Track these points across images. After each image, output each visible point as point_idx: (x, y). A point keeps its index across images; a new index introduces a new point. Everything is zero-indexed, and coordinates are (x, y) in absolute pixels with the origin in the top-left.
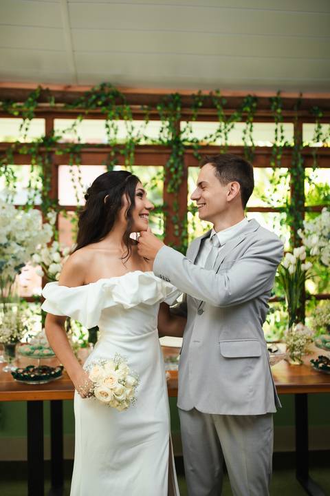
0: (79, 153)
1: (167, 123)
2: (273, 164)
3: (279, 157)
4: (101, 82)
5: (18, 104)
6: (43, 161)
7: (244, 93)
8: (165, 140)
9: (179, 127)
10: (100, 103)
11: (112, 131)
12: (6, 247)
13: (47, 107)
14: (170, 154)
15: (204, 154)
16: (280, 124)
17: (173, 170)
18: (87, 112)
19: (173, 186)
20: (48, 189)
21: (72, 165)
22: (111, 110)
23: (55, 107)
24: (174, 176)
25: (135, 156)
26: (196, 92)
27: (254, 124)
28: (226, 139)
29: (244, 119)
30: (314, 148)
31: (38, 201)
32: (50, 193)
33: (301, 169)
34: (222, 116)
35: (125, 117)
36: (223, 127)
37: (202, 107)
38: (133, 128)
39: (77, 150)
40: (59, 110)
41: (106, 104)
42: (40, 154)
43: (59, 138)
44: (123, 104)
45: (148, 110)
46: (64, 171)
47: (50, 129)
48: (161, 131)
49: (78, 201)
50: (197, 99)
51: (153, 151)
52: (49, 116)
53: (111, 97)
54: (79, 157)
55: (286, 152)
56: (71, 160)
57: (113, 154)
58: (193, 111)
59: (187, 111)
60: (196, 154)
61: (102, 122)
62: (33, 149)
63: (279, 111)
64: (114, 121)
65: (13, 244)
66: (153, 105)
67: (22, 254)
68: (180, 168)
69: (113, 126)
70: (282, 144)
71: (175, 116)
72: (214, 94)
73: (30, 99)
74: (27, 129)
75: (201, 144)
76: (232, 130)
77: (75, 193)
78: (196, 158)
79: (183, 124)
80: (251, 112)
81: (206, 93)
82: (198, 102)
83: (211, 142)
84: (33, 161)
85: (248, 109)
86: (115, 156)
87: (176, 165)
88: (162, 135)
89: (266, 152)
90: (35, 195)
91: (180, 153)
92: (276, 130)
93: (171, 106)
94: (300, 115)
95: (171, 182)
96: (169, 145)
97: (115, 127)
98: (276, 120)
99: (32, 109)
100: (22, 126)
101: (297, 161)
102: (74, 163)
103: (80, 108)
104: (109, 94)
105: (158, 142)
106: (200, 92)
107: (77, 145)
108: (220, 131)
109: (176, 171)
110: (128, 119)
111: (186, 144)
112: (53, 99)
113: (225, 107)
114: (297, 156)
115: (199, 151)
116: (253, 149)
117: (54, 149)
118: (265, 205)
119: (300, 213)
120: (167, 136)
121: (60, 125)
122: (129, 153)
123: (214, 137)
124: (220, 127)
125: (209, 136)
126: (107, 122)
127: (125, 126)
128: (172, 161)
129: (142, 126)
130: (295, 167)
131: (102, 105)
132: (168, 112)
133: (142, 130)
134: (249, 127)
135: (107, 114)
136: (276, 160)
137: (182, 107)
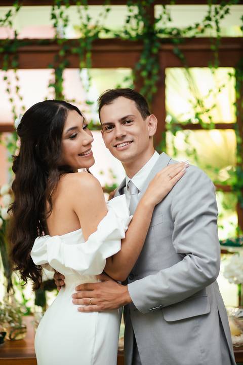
0: (18, 53)
1: (135, 10)
8: (133, 34)
9: (152, 12)
11: (61, 23)
14: (141, 51)
15: (188, 51)
17: (144, 74)
21: (6, 70)
24: (147, 82)
25: (92, 57)
35: (79, 3)
36: (213, 13)
38: (89, 19)
39: (13, 49)
48: (128, 21)
54: (17, 58)
56: (5, 64)
57: (62, 53)
60: (176, 50)
61: (46, 10)
64: (63, 8)
68: (155, 71)
69: (61, 14)
75: (183, 35)
76: (226, 16)
78: (177, 56)
79: (159, 10)
83: (197, 33)
86: (65, 57)
87: (149, 67)
88: (128, 26)
91: (155, 50)
96: (139, 40)
97: (64, 15)
102: (10, 67)
105: (123, 35)
107: (11, 42)
108: (209, 19)
109: (150, 75)
110: (82, 4)
111: (163, 36)
115: (181, 47)
120: (136, 28)
122: (85, 52)
123: (202, 26)
124: (209, 12)
125: (193, 26)
126: (53, 9)
127: (78, 15)
128: (143, 61)
129: (101, 15)
133: (101, 20)
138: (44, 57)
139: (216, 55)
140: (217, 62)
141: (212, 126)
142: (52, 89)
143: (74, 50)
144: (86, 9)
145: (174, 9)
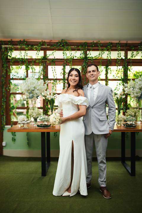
0: (55, 62)
1: (83, 52)
2: (117, 65)
3: (119, 63)
4: (62, 39)
5: (35, 46)
6: (43, 64)
7: (108, 42)
9: (86, 53)
10: (61, 46)
11: (65, 55)
12: (33, 91)
13: (45, 47)
14: (84, 62)
15: (95, 62)
16: (119, 52)
17: (84, 67)
18: (57, 48)
19: (84, 72)
20: (45, 73)
22: (65, 48)
23: (47, 47)
24: (85, 69)
25: (72, 63)
26: (92, 42)
27: (111, 52)
28: (102, 57)
29: (108, 50)
30: (131, 59)
31: (42, 77)
32: (45, 74)
33: (127, 67)
34: (100, 49)
36: (101, 53)
37: (94, 46)
38: (71, 54)
39: (54, 61)
40: (48, 48)
41: (63, 46)
42: (42, 62)
43: (48, 57)
44: (68, 46)
45: (77, 47)
46: (50, 68)
47: (45, 54)
48: (81, 55)
49: (54, 77)
51: (78, 61)
52: (45, 50)
53: (65, 44)
54: (55, 63)
55: (122, 61)
56: (52, 64)
57: (65, 62)
58: (91, 48)
59: (89, 48)
61: (62, 52)
62: (40, 61)
63: (119, 47)
64: (65, 51)
65: (36, 90)
66: (78, 46)
67: (38, 93)
70: (121, 58)
71: (85, 49)
72: (98, 42)
73: (39, 45)
74: (38, 54)
75: (93, 58)
76: (104, 54)
77: (53, 75)
79: (88, 52)
81: (95, 42)
82: (93, 45)
83: (97, 58)
84: (40, 65)
85: (109, 47)
86: (66, 63)
87: (85, 66)
89: (115, 61)
90: (41, 75)
91: (87, 62)
92: (118, 54)
93: (84, 46)
94: (126, 48)
95: (84, 71)
96: (83, 59)
97: (66, 53)
98: (118, 50)
99: (40, 48)
100: (37, 53)
101: (125, 64)
102: (53, 65)
103: (55, 47)
105: (79, 58)
106: (93, 41)
107: (54, 59)
108: (100, 54)
110: (70, 51)
111: (89, 58)
112: (46, 45)
113: (101, 46)
114: (125, 62)
115: (93, 61)
116: (111, 60)
117: (47, 61)
118: (114, 78)
119: (126, 81)
120: (83, 56)
121: (49, 53)
123: (98, 56)
125: (96, 56)
127: (69, 53)
128: (84, 64)
130: (125, 66)
131: (62, 46)
132: (83, 48)
133: (75, 54)
134: (109, 53)
135: (63, 49)
136: (118, 63)
137: (87, 47)
138: (61, 63)
139: (101, 63)
140: (101, 65)
141: (100, 80)
142: (63, 70)
143: (68, 61)
145: (91, 52)
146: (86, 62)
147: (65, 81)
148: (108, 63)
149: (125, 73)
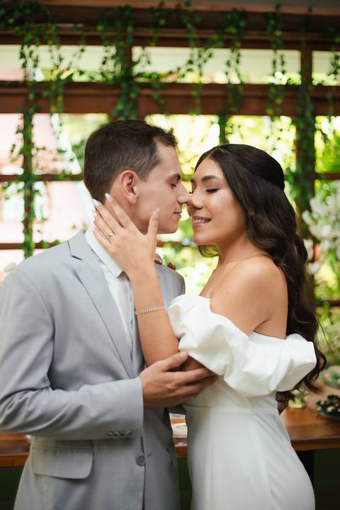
1: (112, 50)
2: (270, 111)
3: (279, 101)
7: (227, 6)
9: (130, 54)
10: (11, 21)
11: (30, 63)
14: (118, 96)
15: (168, 96)
16: (280, 52)
22: (28, 30)
25: (64, 101)
26: (155, 4)
27: (244, 52)
28: (201, 75)
29: (227, 44)
30: (330, 88)
33: (310, 119)
34: (195, 39)
35: (50, 42)
36: (196, 57)
37: (166, 26)
38: (61, 59)
41: (20, 22)
44: (46, 22)
45: (85, 30)
48: (104, 63)
50: (157, 14)
51: (91, 91)
53: (28, 11)
55: (290, 93)
57: (31, 96)
58: (151, 32)
59: (143, 32)
60: (156, 95)
61: (16, 49)
63: (278, 33)
64: (33, 47)
66: (91, 23)
69: (31, 53)
70: (284, 82)
71: (124, 38)
72: (183, 7)
75: (163, 80)
76: (210, 61)
78: (156, 102)
79: (137, 52)
80: (238, 34)
81: (170, 5)
82: (160, 17)
83: (178, 78)
85: (233, 30)
86: (35, 100)
87: (126, 113)
88: (105, 68)
89: (259, 93)
91: (133, 95)
92: (274, 63)
93: (119, 24)
94: (309, 38)
96: (116, 84)
97: (34, 55)
98: (274, 46)
101: (304, 107)
104: (25, 7)
105: (98, 78)
106: (162, 4)
108: (191, 62)
110: (54, 44)
111: (141, 80)
113: (199, 27)
114: (304, 99)
115: (160, 92)
116: (241, 88)
119: (308, 184)
120: (112, 70)
122: (56, 95)
123: (183, 71)
124: (192, 55)
125: (174, 69)
126: (22, 48)
127: (49, 55)
128: (120, 107)
129: (75, 55)
130: (302, 116)
131: (14, 24)
132: (113, 34)
133: (75, 61)
134: (235, 55)
135: (23, 36)
136: (274, 106)
137: (135, 26)
139: (198, 101)
140: (198, 109)
142: (20, 136)
143: (45, 93)
144: (58, 48)
146: (128, 95)
147: (31, 188)
148: (231, 100)
149: (305, 146)
